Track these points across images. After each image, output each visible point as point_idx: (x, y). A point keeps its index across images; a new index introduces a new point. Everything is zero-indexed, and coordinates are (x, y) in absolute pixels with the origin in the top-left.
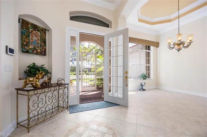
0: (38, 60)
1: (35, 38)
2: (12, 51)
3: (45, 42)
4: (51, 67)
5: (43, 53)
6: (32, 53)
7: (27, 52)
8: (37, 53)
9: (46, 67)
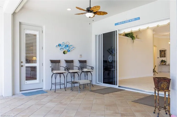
0: (164, 59)
1: (163, 53)
2: (158, 58)
3: (165, 54)
4: (167, 61)
5: (165, 57)
6: (162, 57)
7: (161, 57)
8: (163, 57)
9: (166, 60)
